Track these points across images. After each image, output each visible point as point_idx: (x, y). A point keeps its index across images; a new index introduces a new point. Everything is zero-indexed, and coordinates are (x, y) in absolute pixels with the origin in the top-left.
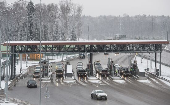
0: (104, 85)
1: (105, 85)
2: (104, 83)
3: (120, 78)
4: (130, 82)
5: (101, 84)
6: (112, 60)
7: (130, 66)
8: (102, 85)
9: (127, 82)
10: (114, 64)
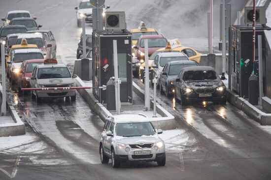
0: (58, 162)
1: (64, 162)
2: (59, 152)
3: (160, 118)
4: (222, 142)
5: (41, 156)
6: (114, 9)
7: (225, 42)
8: (44, 162)
9: (203, 142)
10: (124, 32)
